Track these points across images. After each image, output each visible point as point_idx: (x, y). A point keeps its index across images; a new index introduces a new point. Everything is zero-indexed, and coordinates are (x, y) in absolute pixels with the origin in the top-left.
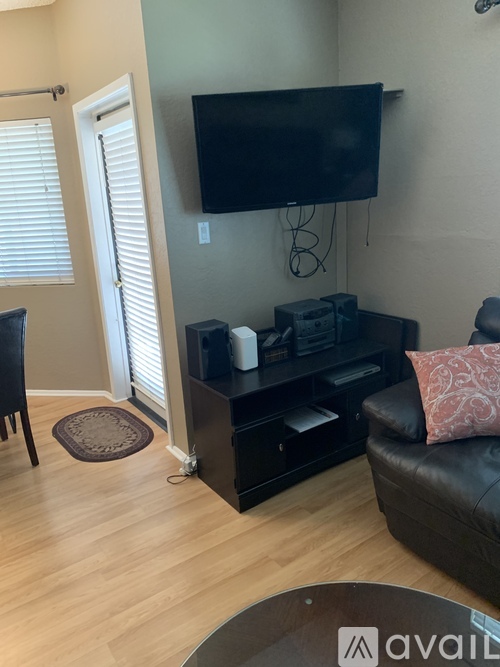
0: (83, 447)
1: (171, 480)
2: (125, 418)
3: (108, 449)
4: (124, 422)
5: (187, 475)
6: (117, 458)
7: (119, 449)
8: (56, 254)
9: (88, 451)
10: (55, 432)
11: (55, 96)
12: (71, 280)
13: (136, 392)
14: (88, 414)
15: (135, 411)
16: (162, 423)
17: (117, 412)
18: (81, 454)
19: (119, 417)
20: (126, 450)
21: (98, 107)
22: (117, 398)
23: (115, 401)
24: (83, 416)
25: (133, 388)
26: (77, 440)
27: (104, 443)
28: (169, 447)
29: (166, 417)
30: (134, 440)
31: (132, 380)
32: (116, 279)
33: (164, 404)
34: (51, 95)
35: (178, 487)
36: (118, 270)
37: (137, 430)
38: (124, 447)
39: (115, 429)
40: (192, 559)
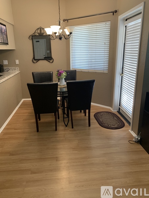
0: (102, 123)
1: (130, 141)
2: (116, 117)
3: (110, 125)
4: (115, 118)
5: (136, 142)
6: (113, 129)
7: (113, 126)
8: (104, 64)
9: (104, 124)
10: (95, 116)
11: (113, 14)
12: (107, 72)
13: (120, 110)
14: (105, 113)
15: (119, 116)
16: (129, 123)
17: (113, 114)
18: (101, 124)
19: (114, 116)
20: (116, 127)
21: (127, 16)
22: (114, 110)
23: (113, 111)
24: (103, 113)
25: (119, 108)
26: (101, 120)
27: (109, 123)
28: (130, 130)
29: (131, 122)
30: (118, 125)
31: (120, 106)
32: (121, 73)
33: (131, 117)
34: (112, 13)
35: (133, 145)
36: (122, 70)
37: (119, 122)
38: (115, 126)
39: (113, 120)
40: (136, 172)
